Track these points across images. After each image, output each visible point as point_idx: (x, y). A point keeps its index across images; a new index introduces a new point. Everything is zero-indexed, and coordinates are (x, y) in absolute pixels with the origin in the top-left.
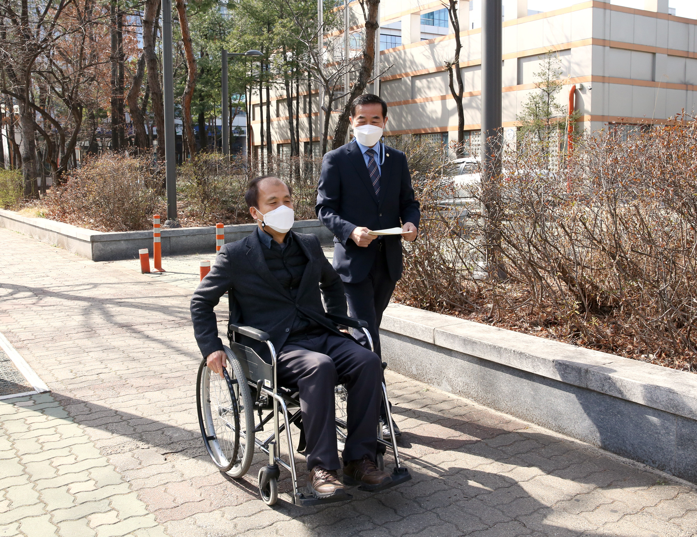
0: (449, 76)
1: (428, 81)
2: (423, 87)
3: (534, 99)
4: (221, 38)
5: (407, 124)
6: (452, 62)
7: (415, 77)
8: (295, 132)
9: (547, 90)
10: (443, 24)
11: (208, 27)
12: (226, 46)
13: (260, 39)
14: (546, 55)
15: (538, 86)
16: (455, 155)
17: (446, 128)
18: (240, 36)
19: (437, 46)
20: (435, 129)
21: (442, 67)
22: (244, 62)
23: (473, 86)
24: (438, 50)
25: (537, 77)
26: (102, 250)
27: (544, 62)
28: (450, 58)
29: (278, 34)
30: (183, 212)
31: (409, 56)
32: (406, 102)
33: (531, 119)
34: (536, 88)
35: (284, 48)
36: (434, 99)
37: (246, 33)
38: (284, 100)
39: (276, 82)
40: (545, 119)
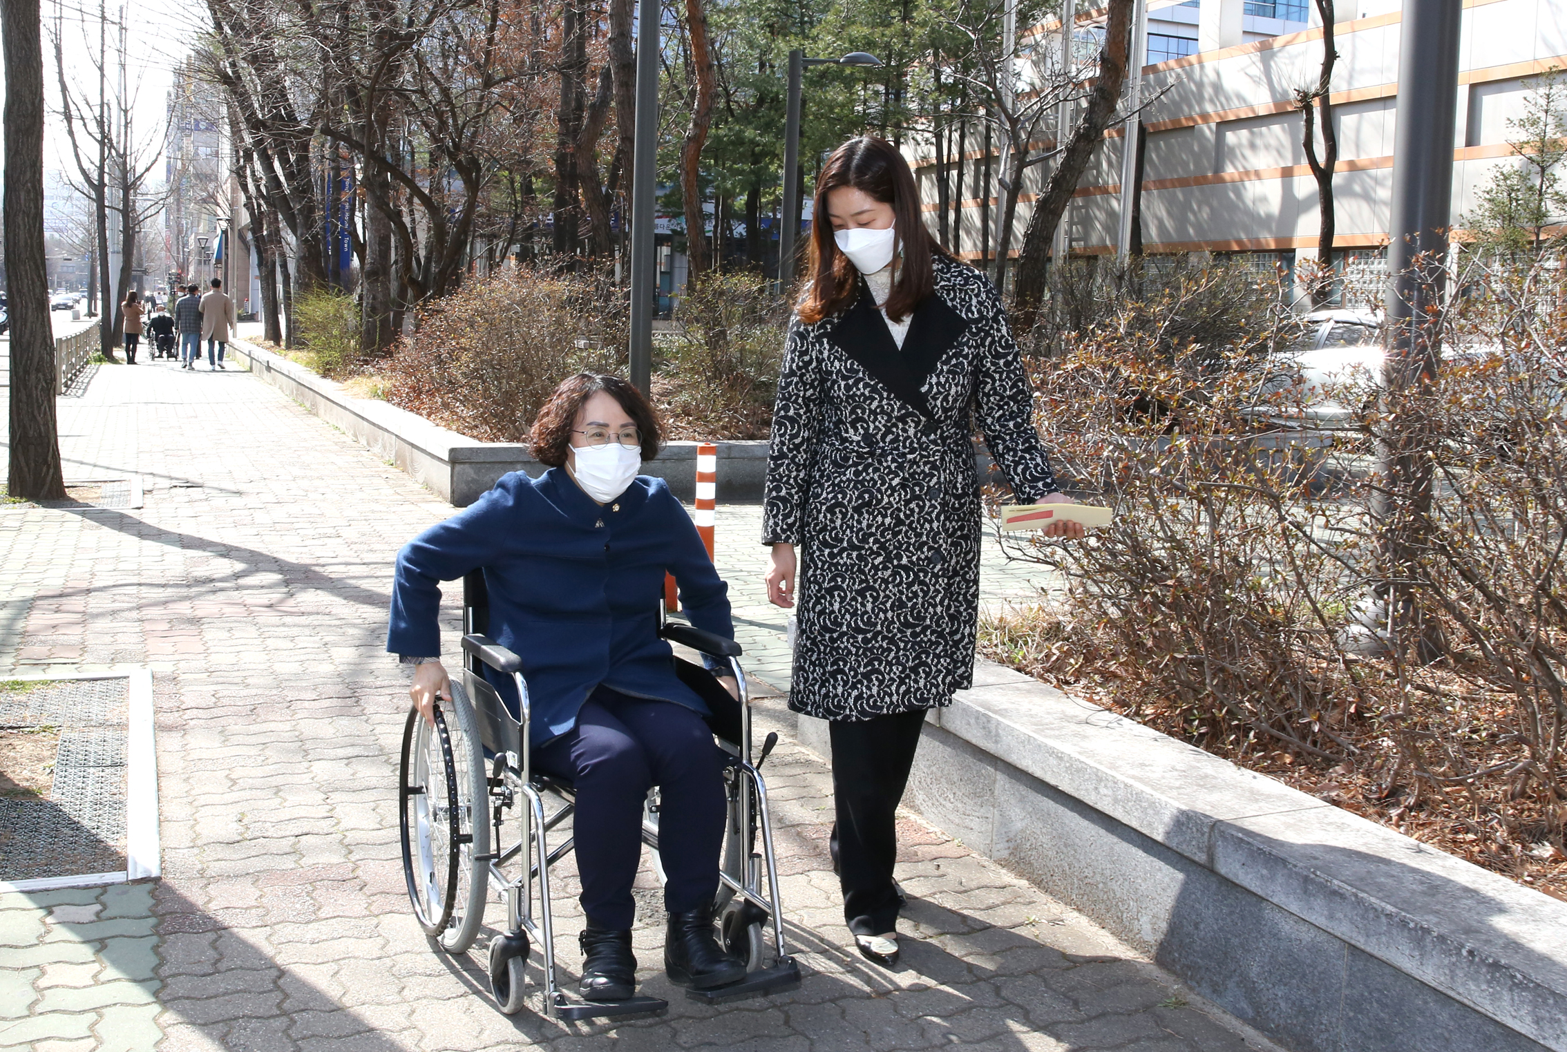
0: (1303, 123)
1: (1252, 133)
2: (1240, 145)
3: (1506, 179)
4: (803, 32)
5: (1198, 227)
6: (1313, 90)
7: (1224, 125)
8: (951, 237)
9: (1539, 159)
10: (1297, 15)
11: (776, 10)
12: (812, 49)
13: (883, 35)
14: (1541, 80)
15: (1518, 149)
16: (1307, 301)
17: (1290, 240)
18: (843, 27)
19: (1280, 55)
20: (1263, 241)
21: (1290, 103)
22: (849, 83)
23: (1358, 146)
24: (1281, 64)
25: (1517, 129)
26: (473, 481)
27: (1537, 94)
28: (1308, 80)
29: (924, 24)
30: (669, 404)
31: (1210, 75)
32: (1201, 181)
33: (1493, 227)
34: (1512, 154)
35: (936, 55)
36: (1263, 175)
37: (854, 23)
38: (930, 167)
39: (914, 129)
40: (1530, 226)
